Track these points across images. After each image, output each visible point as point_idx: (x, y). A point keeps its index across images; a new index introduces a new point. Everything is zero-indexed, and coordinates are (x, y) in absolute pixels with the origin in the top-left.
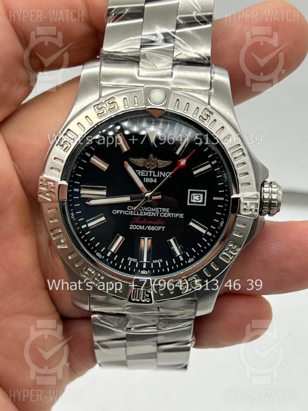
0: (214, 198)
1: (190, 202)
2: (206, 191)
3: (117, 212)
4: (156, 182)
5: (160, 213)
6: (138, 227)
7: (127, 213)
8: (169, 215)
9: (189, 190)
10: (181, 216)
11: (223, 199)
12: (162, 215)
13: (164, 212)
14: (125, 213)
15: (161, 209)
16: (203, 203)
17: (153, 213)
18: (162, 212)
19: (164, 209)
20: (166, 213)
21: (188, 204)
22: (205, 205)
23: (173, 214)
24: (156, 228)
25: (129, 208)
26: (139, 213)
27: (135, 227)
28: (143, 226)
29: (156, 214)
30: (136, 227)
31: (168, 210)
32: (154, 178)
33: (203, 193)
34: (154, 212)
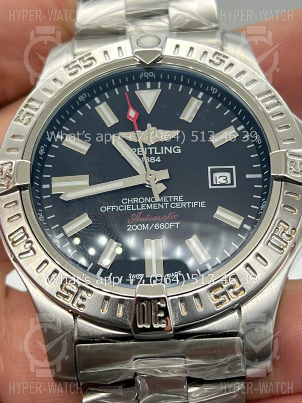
0: (248, 176)
1: (213, 185)
2: (234, 167)
3: (107, 208)
4: (159, 161)
5: (170, 203)
6: (140, 227)
7: (121, 208)
8: (184, 205)
9: (209, 168)
10: (202, 204)
11: (260, 176)
12: (173, 205)
13: (176, 201)
14: (118, 208)
15: (171, 197)
16: (232, 184)
17: (159, 204)
18: (173, 201)
19: (175, 198)
20: (179, 202)
21: (210, 187)
22: (235, 186)
23: (189, 203)
24: (167, 226)
25: (124, 201)
26: (140, 207)
27: (134, 227)
28: (148, 225)
29: (165, 206)
30: (137, 227)
31: (180, 197)
32: (156, 156)
33: (230, 171)
34: (161, 203)
